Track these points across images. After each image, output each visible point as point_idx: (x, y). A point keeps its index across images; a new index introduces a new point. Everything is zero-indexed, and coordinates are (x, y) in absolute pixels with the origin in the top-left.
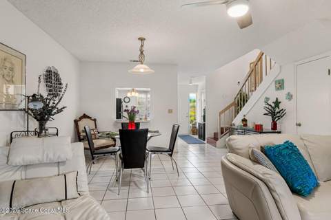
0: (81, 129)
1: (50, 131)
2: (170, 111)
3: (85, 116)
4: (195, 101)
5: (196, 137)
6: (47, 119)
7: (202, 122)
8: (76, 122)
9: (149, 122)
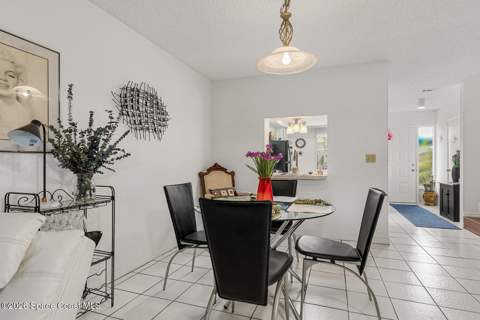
0: (209, 186)
1: (99, 192)
2: (371, 158)
3: (217, 167)
4: (430, 143)
5: (435, 210)
6: (95, 171)
7: (450, 181)
8: (201, 175)
9: (324, 179)
